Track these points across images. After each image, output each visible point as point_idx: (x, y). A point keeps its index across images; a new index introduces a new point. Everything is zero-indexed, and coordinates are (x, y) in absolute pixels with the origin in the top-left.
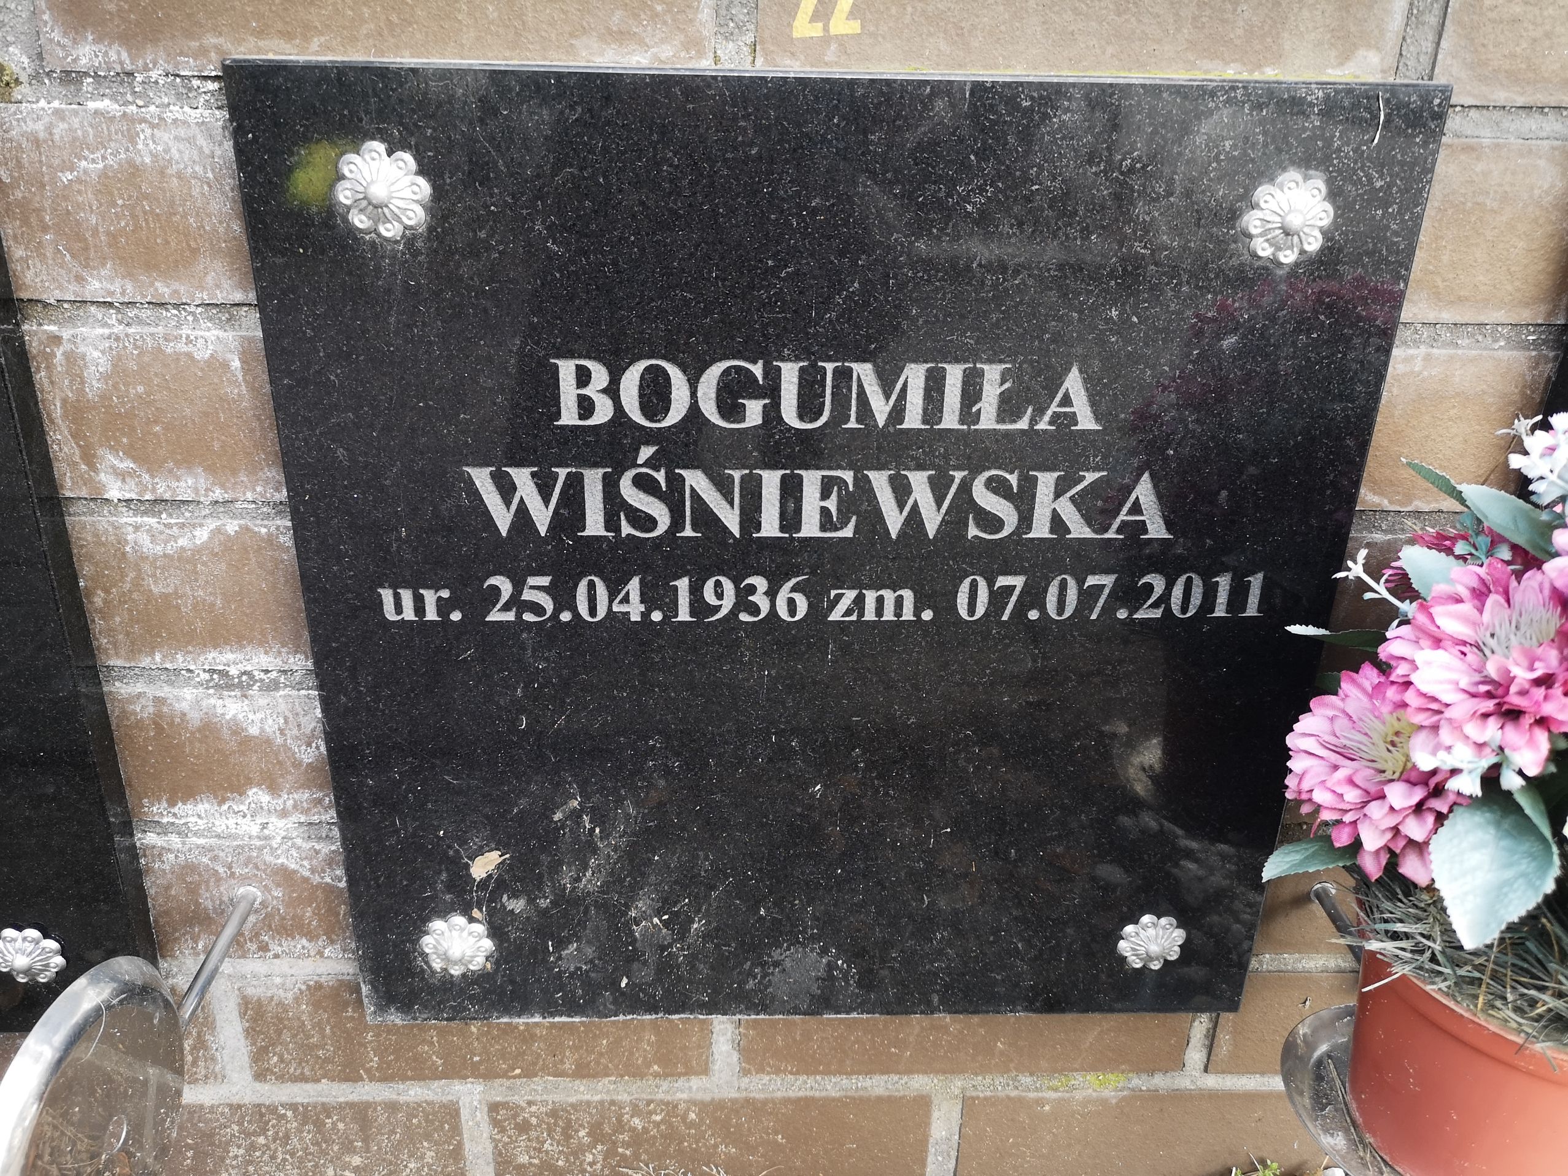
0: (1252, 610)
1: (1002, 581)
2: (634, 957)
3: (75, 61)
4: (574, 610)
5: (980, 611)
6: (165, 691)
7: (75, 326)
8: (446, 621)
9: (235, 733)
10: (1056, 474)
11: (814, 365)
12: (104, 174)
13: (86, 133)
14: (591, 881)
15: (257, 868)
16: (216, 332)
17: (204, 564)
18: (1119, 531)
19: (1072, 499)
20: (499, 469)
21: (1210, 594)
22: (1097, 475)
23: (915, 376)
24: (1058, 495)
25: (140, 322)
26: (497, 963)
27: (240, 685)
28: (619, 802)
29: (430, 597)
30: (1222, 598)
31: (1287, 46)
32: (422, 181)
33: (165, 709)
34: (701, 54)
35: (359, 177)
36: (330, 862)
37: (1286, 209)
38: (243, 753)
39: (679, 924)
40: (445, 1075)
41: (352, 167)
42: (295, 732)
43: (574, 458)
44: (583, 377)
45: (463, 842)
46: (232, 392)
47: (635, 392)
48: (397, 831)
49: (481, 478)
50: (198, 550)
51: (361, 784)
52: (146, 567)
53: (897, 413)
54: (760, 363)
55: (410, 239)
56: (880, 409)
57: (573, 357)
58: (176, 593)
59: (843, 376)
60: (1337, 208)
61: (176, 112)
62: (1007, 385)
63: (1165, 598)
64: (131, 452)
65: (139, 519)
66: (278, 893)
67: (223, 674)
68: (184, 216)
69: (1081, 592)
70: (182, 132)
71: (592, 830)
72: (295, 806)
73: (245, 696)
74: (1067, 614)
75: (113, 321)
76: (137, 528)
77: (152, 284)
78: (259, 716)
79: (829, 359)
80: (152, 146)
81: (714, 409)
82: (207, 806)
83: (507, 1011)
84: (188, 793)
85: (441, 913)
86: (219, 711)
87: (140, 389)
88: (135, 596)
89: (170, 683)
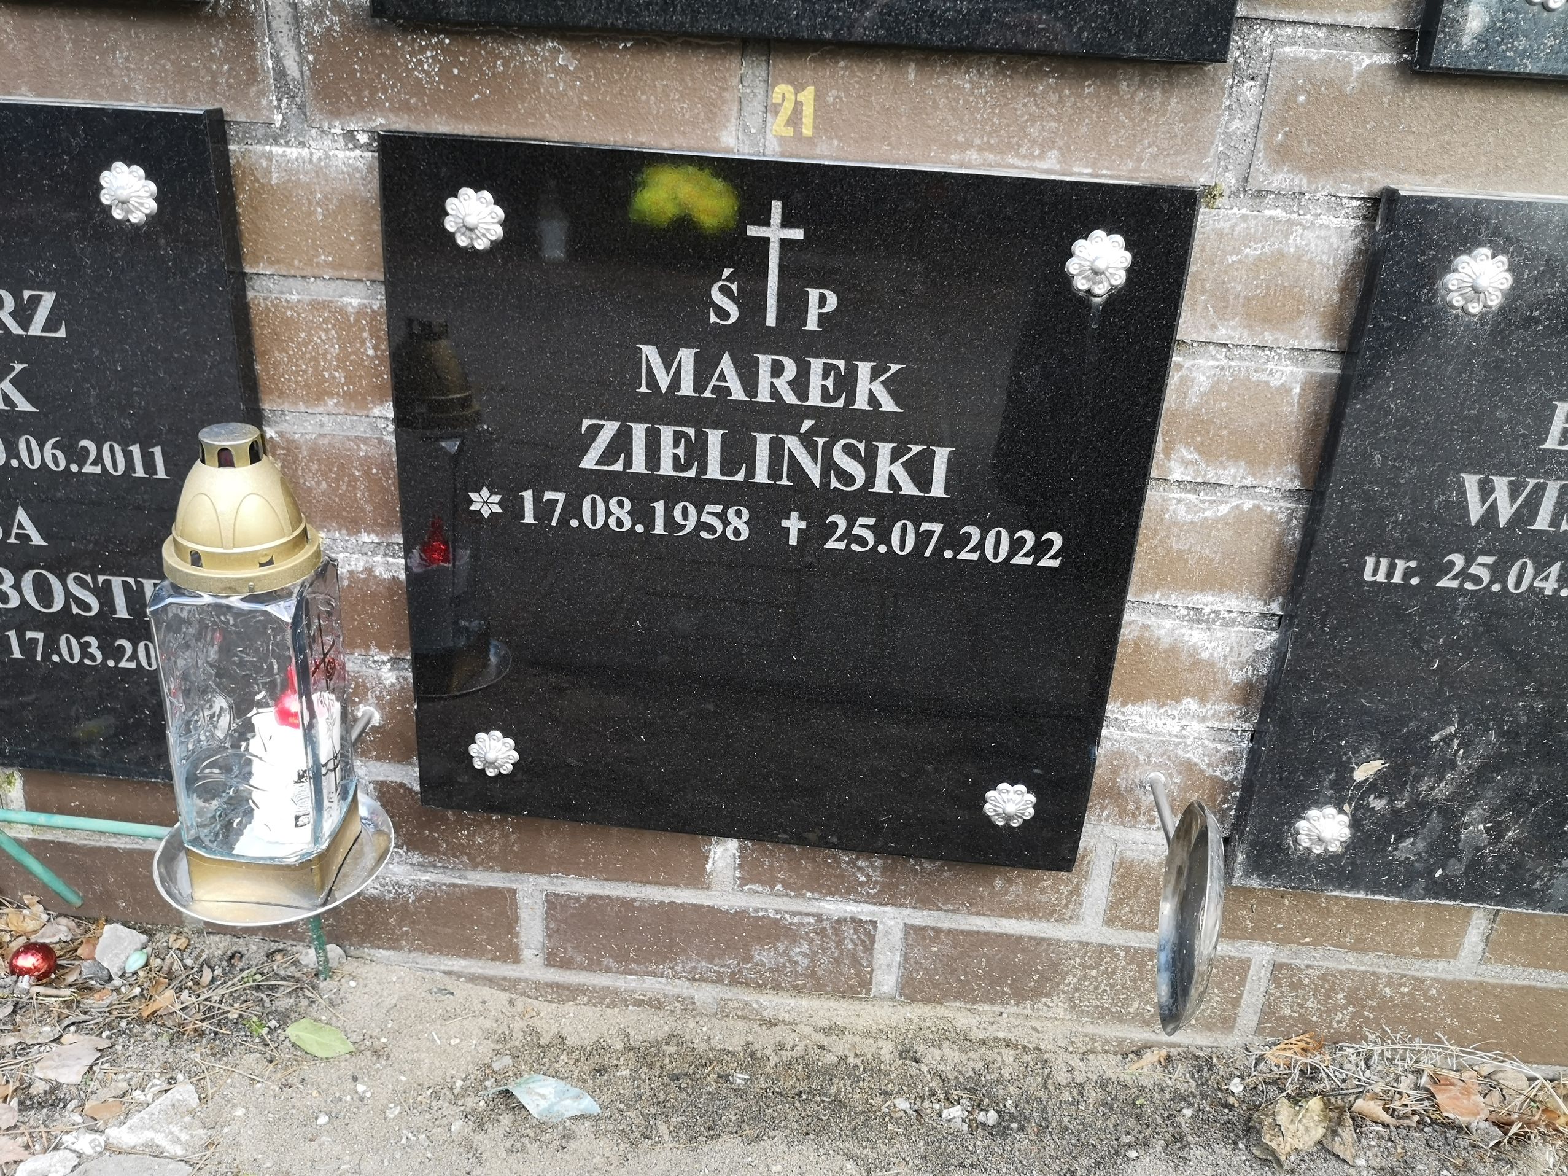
2: (1455, 853)
3: (1270, 184)
4: (1504, 583)
6: (1152, 621)
7: (1194, 359)
8: (1405, 586)
9: (1191, 655)
12: (1259, 258)
13: (1257, 230)
14: (1443, 790)
15: (1169, 758)
16: (1291, 368)
17: (1218, 530)
20: (1487, 477)
25: (1241, 358)
26: (1347, 848)
27: (1207, 621)
28: (1486, 731)
29: (1401, 565)
32: (1508, 276)
33: (1147, 634)
36: (1225, 760)
38: (1190, 671)
39: (1498, 831)
40: (1250, 937)
41: (1463, 264)
42: (1235, 659)
43: (1545, 472)
45: (1356, 751)
46: (1286, 409)
48: (1311, 738)
49: (1471, 482)
50: (1216, 520)
51: (1299, 699)
52: (1175, 530)
55: (1485, 314)
58: (1189, 550)
61: (1324, 219)
64: (1198, 450)
65: (1183, 495)
66: (1177, 780)
67: (1198, 611)
68: (1303, 288)
70: (1323, 233)
72: (1213, 715)
73: (1209, 629)
75: (1222, 357)
76: (1179, 501)
77: (1262, 333)
78: (1214, 644)
80: (1299, 241)
82: (1149, 708)
83: (1340, 887)
84: (1139, 698)
85: (1319, 804)
86: (1186, 638)
87: (1224, 404)
88: (1158, 550)
89: (1156, 615)
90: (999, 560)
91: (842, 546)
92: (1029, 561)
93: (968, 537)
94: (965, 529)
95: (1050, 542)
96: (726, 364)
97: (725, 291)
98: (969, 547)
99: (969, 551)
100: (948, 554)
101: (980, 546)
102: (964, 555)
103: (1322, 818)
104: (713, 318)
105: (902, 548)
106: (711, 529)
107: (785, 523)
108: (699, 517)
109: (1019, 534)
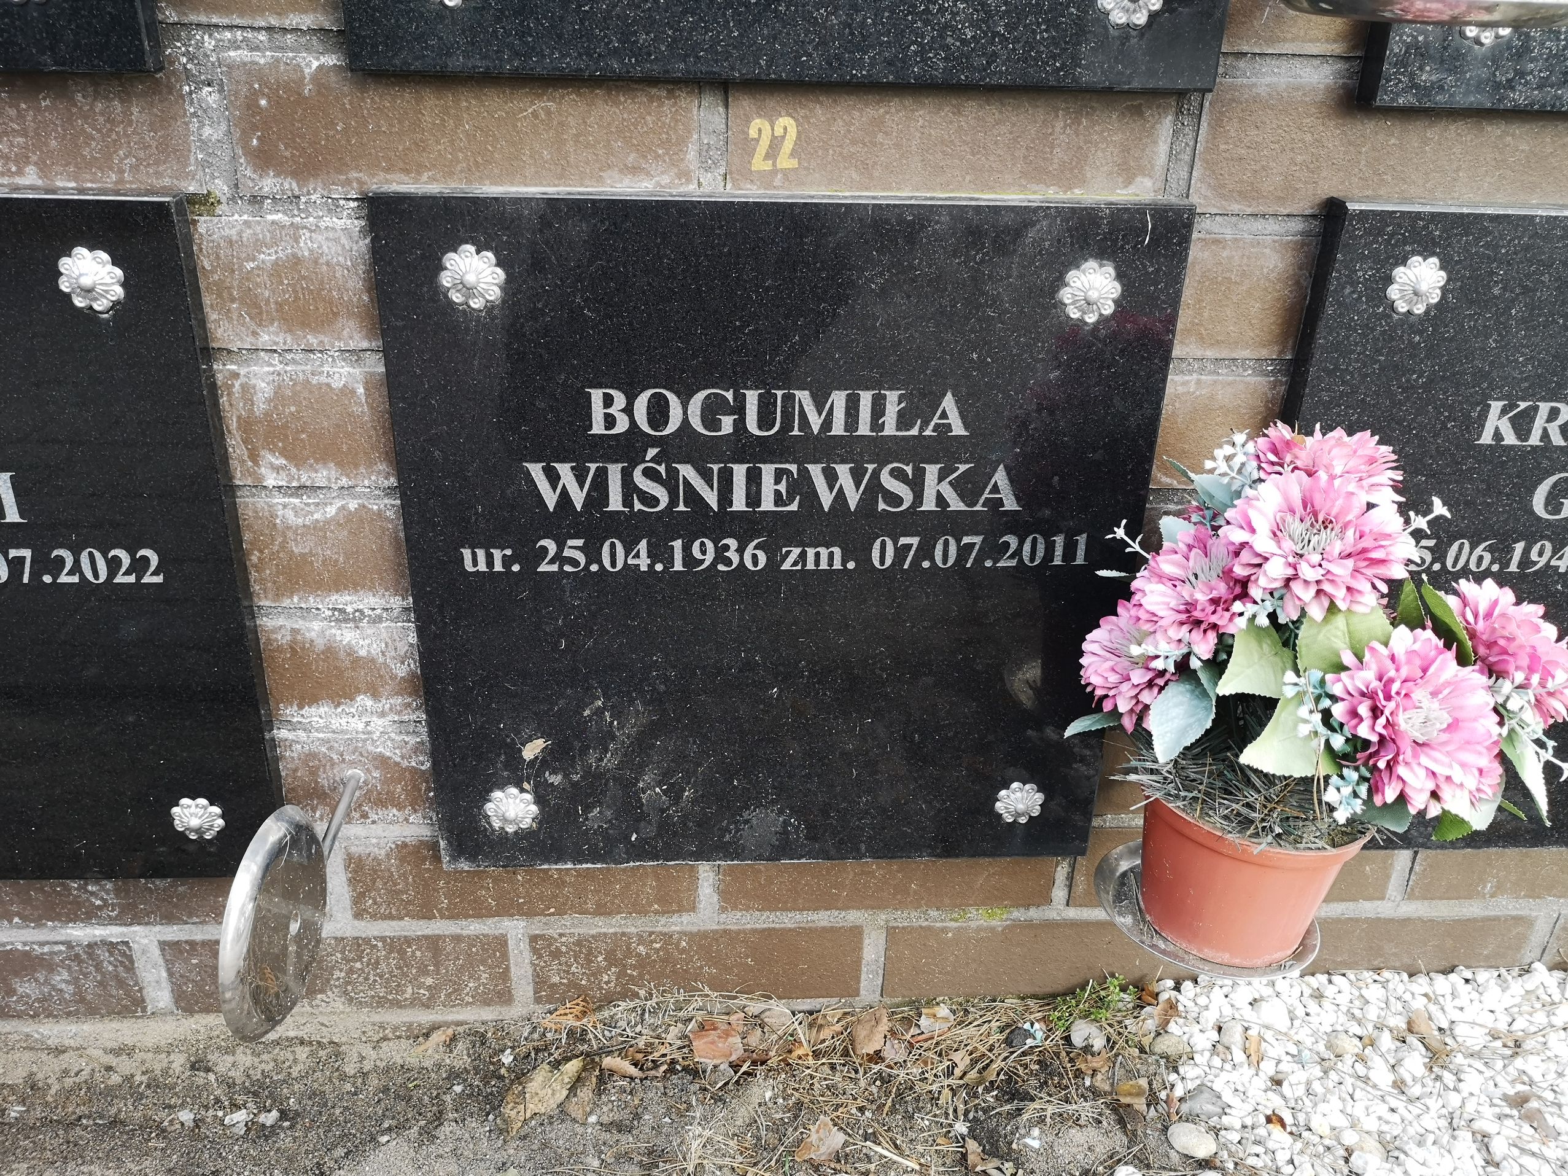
0: (1080, 560)
1: (903, 541)
2: (643, 817)
3: (260, 189)
4: (600, 562)
5: (888, 562)
6: (300, 624)
7: (249, 366)
8: (508, 571)
9: (349, 654)
10: (939, 466)
11: (768, 392)
12: (276, 263)
13: (264, 236)
14: (610, 761)
15: (361, 755)
16: (347, 369)
17: (332, 532)
18: (983, 505)
19: (950, 483)
20: (548, 464)
21: (1050, 548)
22: (968, 466)
23: (838, 399)
24: (941, 479)
25: (294, 361)
26: (540, 823)
27: (354, 620)
28: (632, 701)
29: (497, 554)
30: (1059, 551)
31: (1089, 175)
32: (499, 271)
33: (299, 637)
34: (689, 181)
35: (457, 269)
36: (416, 750)
37: (1087, 287)
38: (354, 669)
39: (674, 792)
40: (497, 914)
41: (452, 262)
42: (393, 653)
43: (601, 457)
44: (608, 401)
45: (518, 733)
46: (357, 410)
47: (644, 411)
48: (470, 725)
49: (536, 470)
50: (327, 522)
51: (445, 690)
52: (290, 534)
53: (827, 424)
54: (731, 391)
55: (490, 308)
56: (815, 422)
57: (601, 387)
58: (310, 551)
59: (789, 399)
60: (1123, 285)
61: (327, 221)
62: (903, 405)
63: (1018, 552)
64: (284, 453)
65: (286, 500)
66: (376, 774)
67: (341, 611)
68: (330, 291)
69: (959, 548)
70: (331, 235)
71: (612, 723)
72: (391, 709)
73: (358, 627)
74: (949, 564)
75: (276, 362)
76: (285, 506)
77: (305, 337)
78: (367, 641)
79: (779, 388)
80: (310, 244)
81: (699, 422)
82: (326, 709)
83: (547, 860)
84: (309, 699)
85: (502, 787)
86: (338, 638)
87: (293, 409)
88: (281, 555)
89: (303, 618)
90: (99, 581)
92: (130, 579)
93: (61, 560)
94: (54, 553)
98: (66, 571)
99: (66, 575)
100: (48, 579)
101: (77, 569)
102: (65, 579)
103: (506, 799)
109: (113, 554)
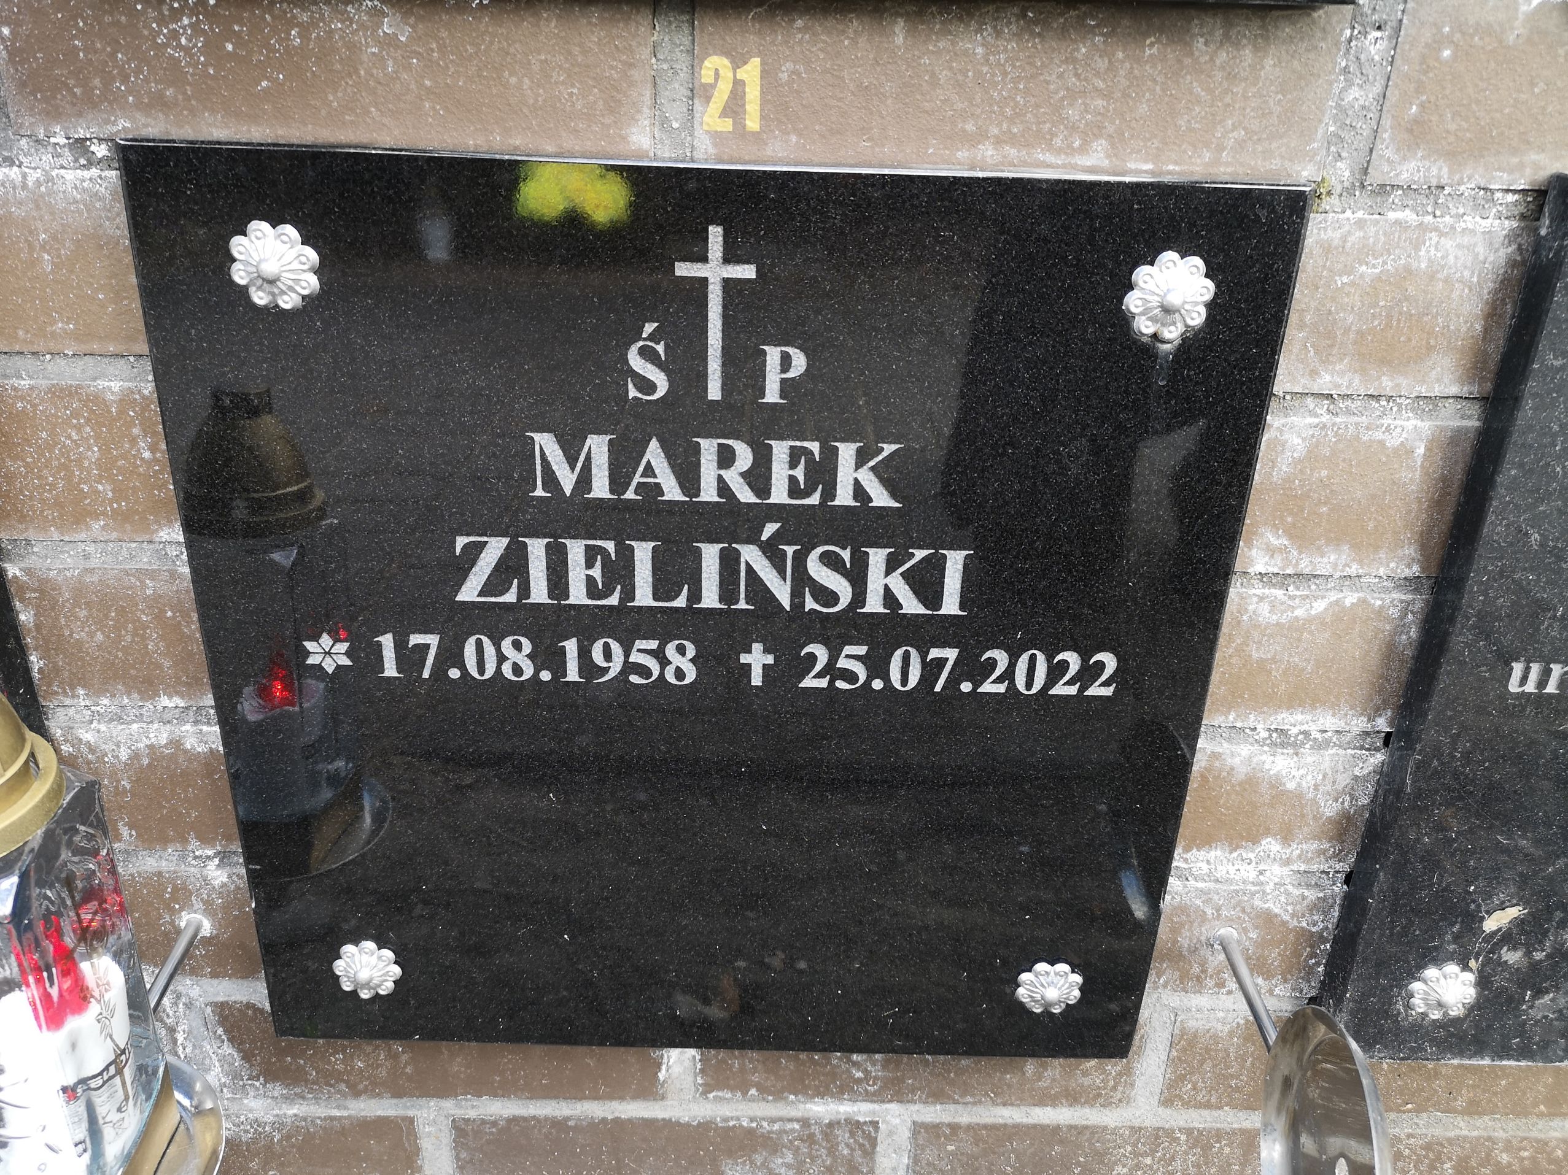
3: (1397, 175)
6: (1223, 747)
7: (1288, 416)
8: (1564, 694)
9: (1273, 787)
12: (1378, 278)
13: (1377, 240)
15: (1243, 911)
16: (1414, 422)
17: (1311, 633)
26: (1471, 1010)
27: (1294, 745)
29: (1557, 672)
36: (1313, 908)
38: (1272, 805)
42: (1329, 788)
45: (1488, 897)
48: (1432, 886)
50: (1309, 620)
52: (1256, 635)
58: (1274, 657)
61: (1469, 222)
64: (1290, 531)
65: (1266, 591)
66: (1253, 935)
67: (1281, 732)
68: (1435, 317)
70: (1466, 240)
72: (1300, 857)
73: (1297, 754)
75: (1323, 411)
76: (1261, 599)
77: (1379, 378)
78: (1302, 772)
80: (1433, 252)
82: (1219, 853)
84: (1206, 841)
85: (1438, 962)
86: (1267, 766)
87: (1324, 473)
88: (1234, 660)
89: (1229, 740)
90: (1034, 691)
91: (823, 683)
92: (1073, 690)
93: (992, 664)
94: (988, 654)
95: (1101, 666)
96: (654, 453)
97: (647, 354)
98: (993, 677)
99: (993, 682)
100: (966, 687)
101: (1009, 674)
102: (987, 687)
103: (1442, 980)
104: (633, 393)
105: (904, 682)
106: (645, 672)
107: (744, 659)
108: (627, 655)
109: (1060, 657)
